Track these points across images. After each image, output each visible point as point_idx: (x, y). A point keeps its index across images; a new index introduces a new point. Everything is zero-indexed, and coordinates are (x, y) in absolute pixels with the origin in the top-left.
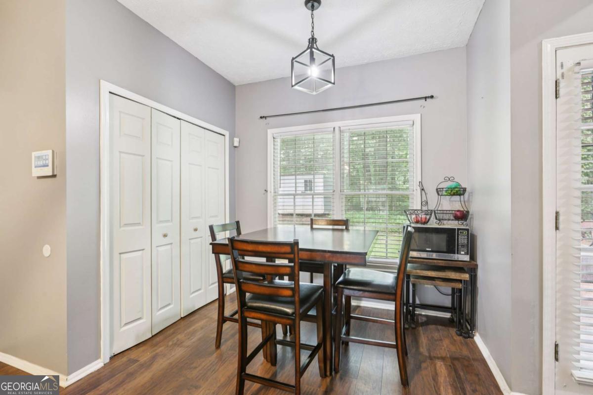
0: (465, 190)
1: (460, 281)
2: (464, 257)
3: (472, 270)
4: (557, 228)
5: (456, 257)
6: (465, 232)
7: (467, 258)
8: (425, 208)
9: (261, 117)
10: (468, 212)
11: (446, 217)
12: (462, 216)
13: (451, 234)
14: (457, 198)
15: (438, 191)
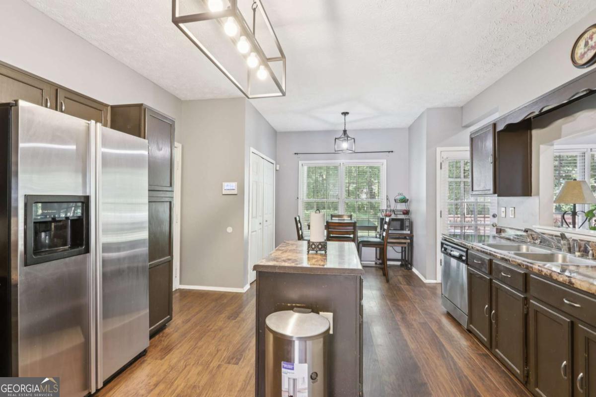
0: (408, 200)
1: (405, 243)
2: (407, 232)
3: (411, 237)
4: (441, 217)
5: (404, 232)
6: (408, 221)
7: (409, 232)
8: (389, 209)
9: (295, 154)
10: (409, 211)
11: (399, 213)
12: (406, 212)
13: (402, 221)
14: (404, 204)
15: (395, 200)
